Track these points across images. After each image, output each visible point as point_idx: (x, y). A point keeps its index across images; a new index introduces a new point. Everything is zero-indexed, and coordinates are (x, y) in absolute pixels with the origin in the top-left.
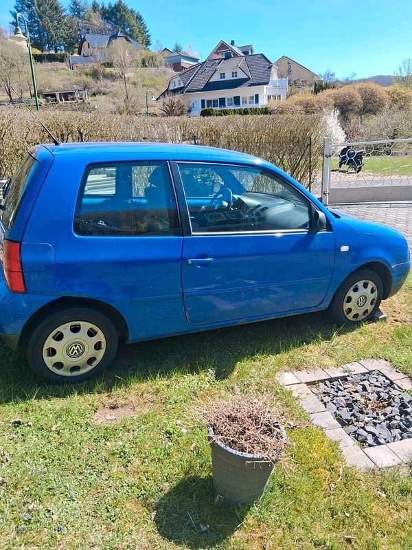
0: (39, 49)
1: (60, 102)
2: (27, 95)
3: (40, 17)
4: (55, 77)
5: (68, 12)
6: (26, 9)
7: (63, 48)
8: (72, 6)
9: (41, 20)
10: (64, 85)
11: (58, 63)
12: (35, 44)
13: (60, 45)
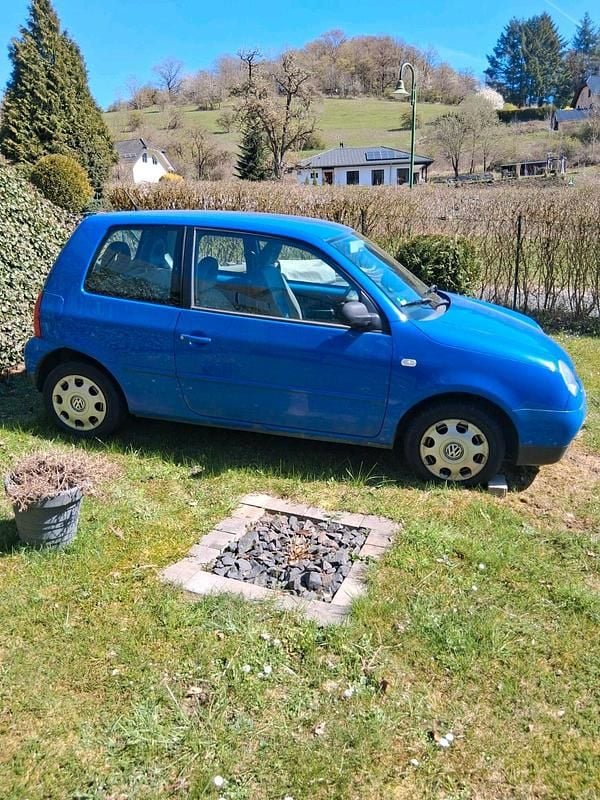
0: (515, 104)
1: (520, 177)
2: (479, 168)
3: (527, 59)
4: (529, 141)
5: (570, 46)
6: (509, 49)
7: (551, 99)
8: (578, 37)
9: (527, 63)
10: (535, 154)
11: (537, 121)
12: (511, 97)
13: (547, 96)
